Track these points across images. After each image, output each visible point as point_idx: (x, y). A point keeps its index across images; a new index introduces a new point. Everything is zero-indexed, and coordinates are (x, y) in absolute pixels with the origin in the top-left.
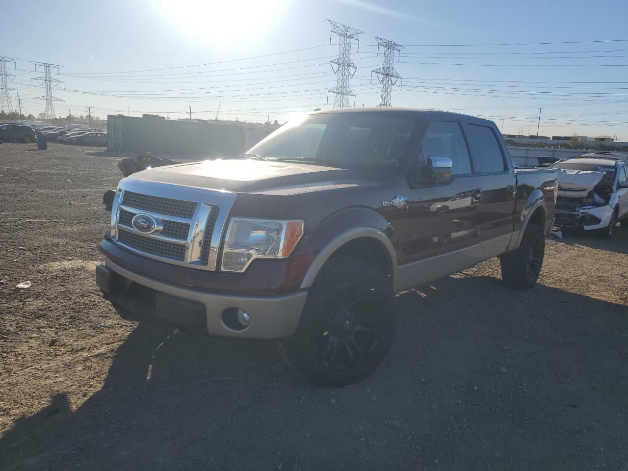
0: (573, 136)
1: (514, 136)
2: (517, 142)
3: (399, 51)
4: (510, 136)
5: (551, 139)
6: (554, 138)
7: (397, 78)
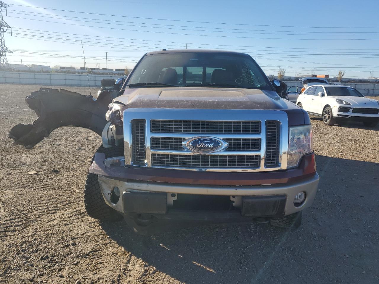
0: (125, 68)
1: (94, 69)
2: (96, 72)
3: (6, 8)
4: (91, 69)
5: (114, 70)
6: (116, 70)
7: (7, 27)
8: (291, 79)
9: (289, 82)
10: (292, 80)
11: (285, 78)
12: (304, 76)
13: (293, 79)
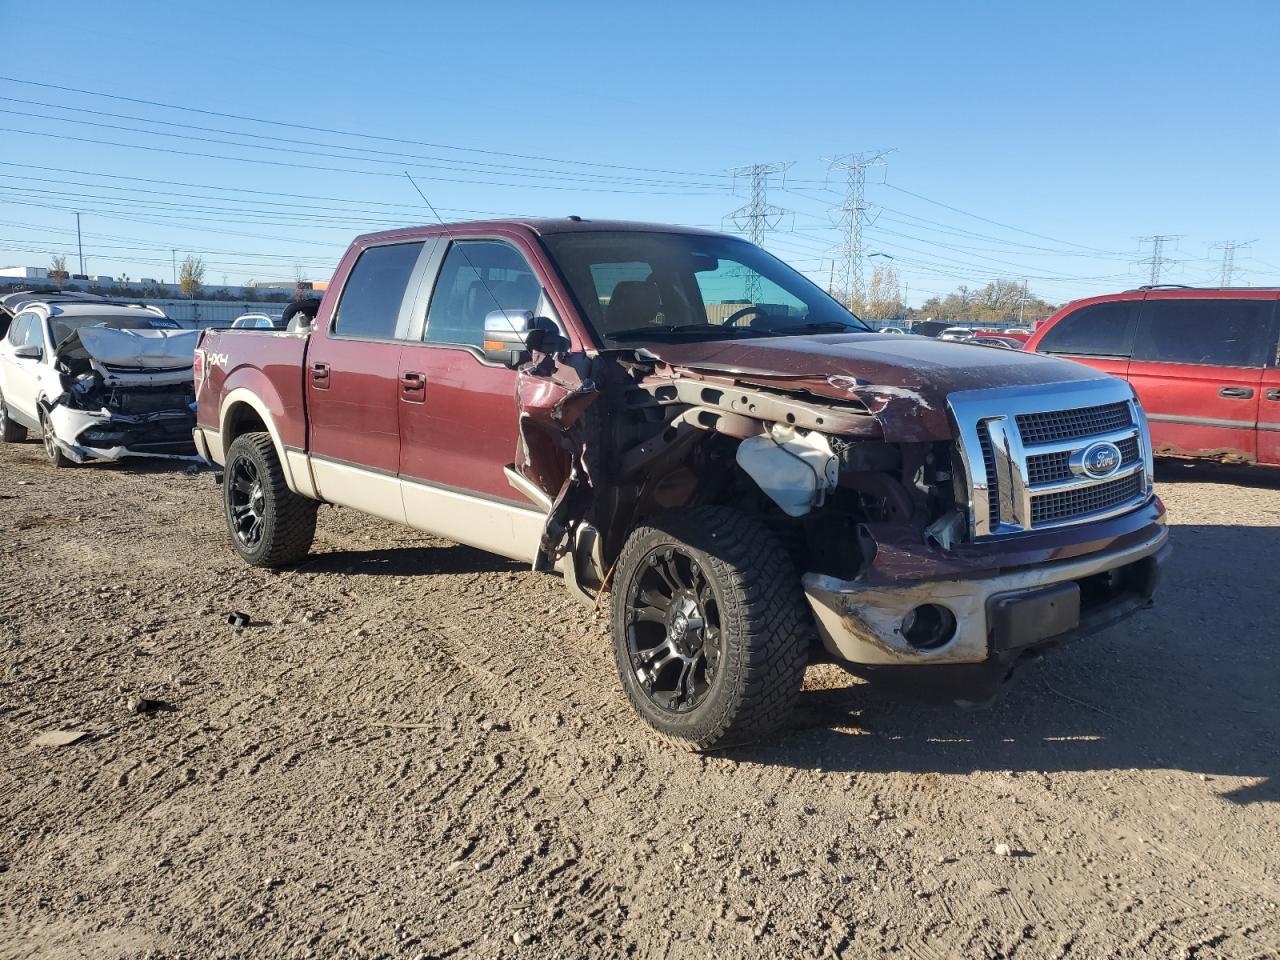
8: (230, 294)
9: (207, 306)
10: (233, 299)
11: (208, 292)
12: (270, 284)
13: (236, 294)
